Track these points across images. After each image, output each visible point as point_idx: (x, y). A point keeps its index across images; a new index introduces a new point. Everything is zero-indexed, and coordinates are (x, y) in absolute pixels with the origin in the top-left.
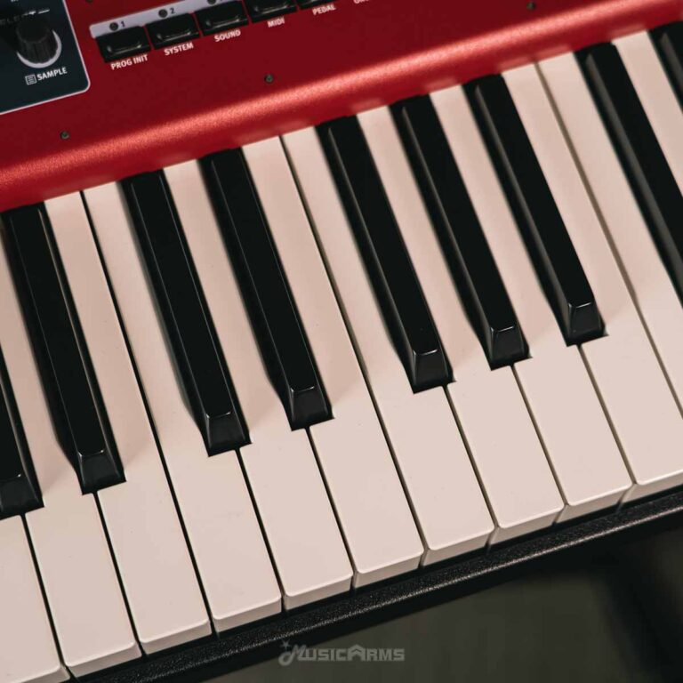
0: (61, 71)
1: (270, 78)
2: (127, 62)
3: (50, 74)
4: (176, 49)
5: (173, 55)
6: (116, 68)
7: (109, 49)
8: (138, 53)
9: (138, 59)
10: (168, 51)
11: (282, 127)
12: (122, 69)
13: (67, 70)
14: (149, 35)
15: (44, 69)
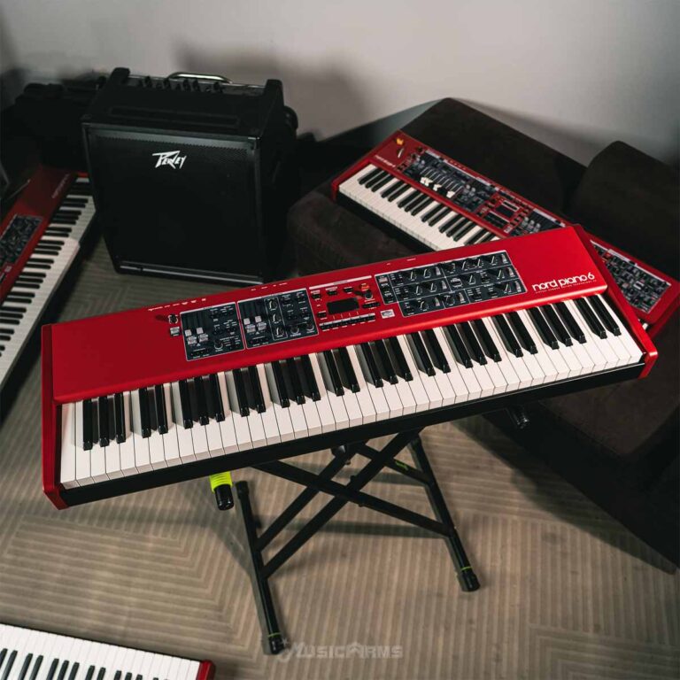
14: (330, 326)
15: (311, 331)
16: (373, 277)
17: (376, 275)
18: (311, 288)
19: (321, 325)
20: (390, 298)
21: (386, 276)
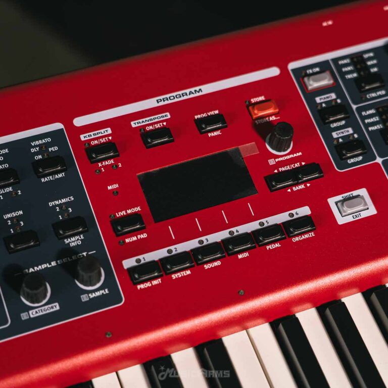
0: (105, 292)
1: (242, 292)
2: (148, 285)
3: (98, 294)
4: (179, 275)
5: (178, 279)
6: (140, 288)
7: (136, 276)
8: (155, 278)
9: (155, 282)
10: (174, 276)
11: (248, 324)
12: (145, 289)
13: (108, 290)
14: (161, 266)
15: (94, 290)
16: (284, 69)
17: (292, 66)
18: (79, 122)
19: (128, 263)
20: (350, 145)
21: (324, 67)
